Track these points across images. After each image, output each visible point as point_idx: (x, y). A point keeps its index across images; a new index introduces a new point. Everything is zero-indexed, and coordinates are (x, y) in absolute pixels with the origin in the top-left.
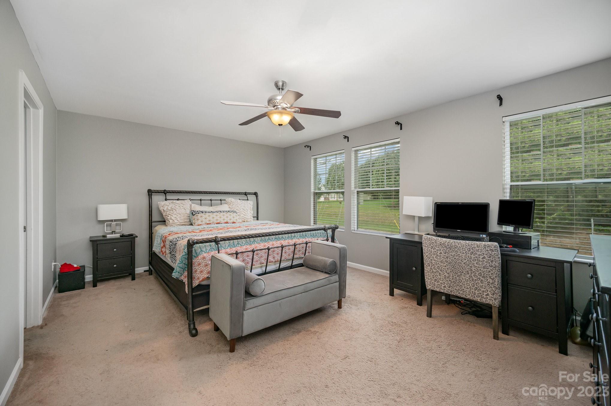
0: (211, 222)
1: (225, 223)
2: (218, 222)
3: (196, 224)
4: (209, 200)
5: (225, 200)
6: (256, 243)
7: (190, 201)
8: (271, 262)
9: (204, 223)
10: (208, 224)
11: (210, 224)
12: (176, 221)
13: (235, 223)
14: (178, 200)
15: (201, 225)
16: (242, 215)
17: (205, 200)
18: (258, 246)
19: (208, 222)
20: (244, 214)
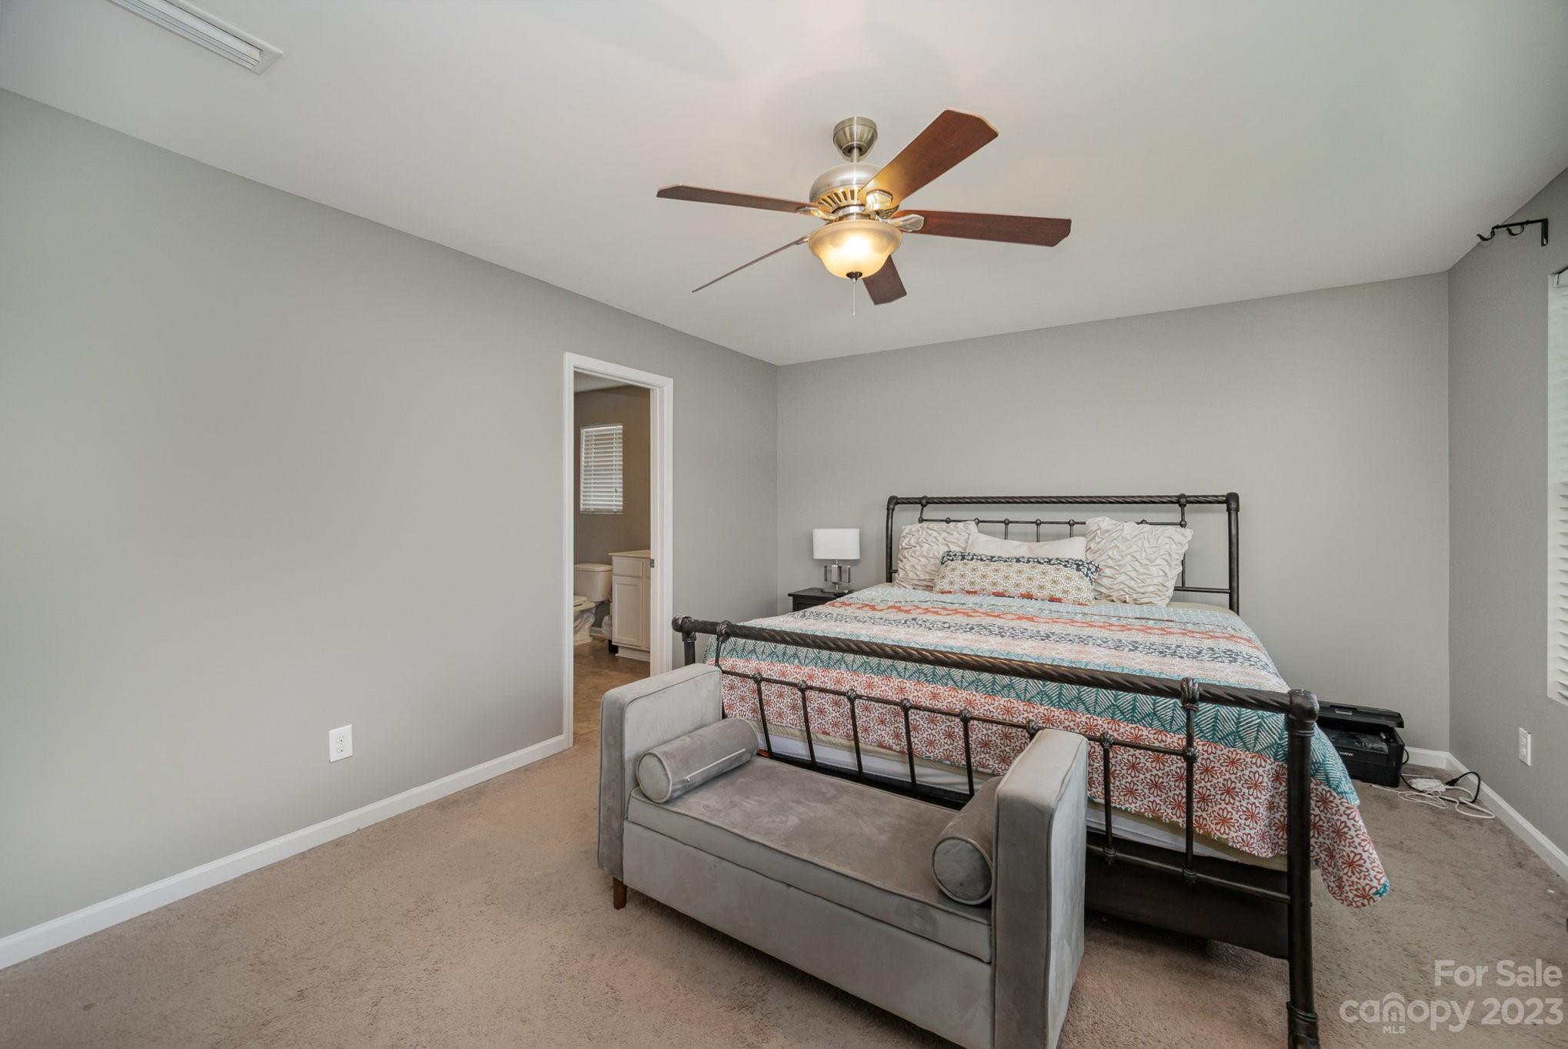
0: (977, 588)
1: (1023, 596)
2: (999, 589)
3: (937, 588)
4: (1032, 523)
5: (1084, 523)
6: (843, 666)
7: (977, 524)
8: (885, 747)
9: (956, 587)
10: (969, 592)
11: (975, 592)
12: (911, 575)
13: (1059, 600)
14: (948, 521)
15: (950, 592)
16: (1123, 578)
17: (1017, 522)
18: (849, 678)
19: (968, 588)
20: (1133, 574)
